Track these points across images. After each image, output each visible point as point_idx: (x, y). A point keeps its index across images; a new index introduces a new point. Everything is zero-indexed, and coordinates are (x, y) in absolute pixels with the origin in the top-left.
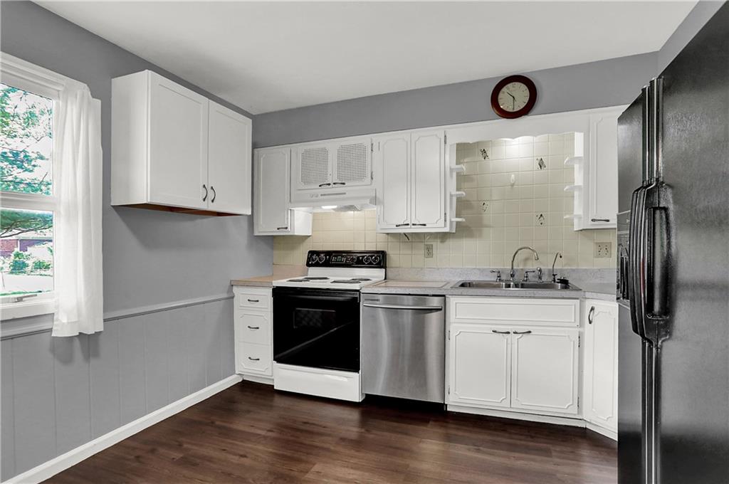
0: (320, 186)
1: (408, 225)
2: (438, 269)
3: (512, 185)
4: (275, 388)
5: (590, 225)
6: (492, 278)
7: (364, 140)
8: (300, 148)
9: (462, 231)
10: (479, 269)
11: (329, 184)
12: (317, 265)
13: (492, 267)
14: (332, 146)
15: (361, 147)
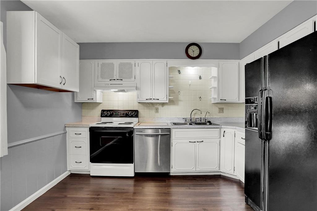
0: (110, 80)
1: (151, 99)
2: (161, 118)
3: (190, 85)
4: (91, 175)
5: (219, 101)
6: (183, 122)
7: (132, 61)
8: (101, 62)
9: (171, 102)
10: (177, 118)
11: (115, 80)
12: (106, 116)
13: (184, 117)
14: (116, 62)
15: (130, 64)
